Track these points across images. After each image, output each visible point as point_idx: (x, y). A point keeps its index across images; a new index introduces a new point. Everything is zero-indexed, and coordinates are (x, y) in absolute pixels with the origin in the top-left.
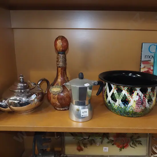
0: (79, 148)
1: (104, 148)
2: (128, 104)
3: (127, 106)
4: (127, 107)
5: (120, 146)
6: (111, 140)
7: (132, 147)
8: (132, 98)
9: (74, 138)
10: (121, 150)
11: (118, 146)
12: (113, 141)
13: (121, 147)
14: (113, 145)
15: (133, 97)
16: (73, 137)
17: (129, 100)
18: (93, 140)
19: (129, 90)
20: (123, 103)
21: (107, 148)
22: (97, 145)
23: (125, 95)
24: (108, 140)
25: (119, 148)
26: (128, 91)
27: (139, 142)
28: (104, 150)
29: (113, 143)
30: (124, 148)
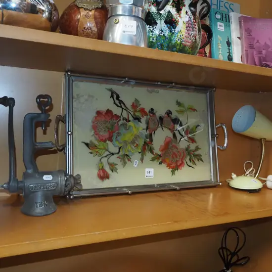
0: (102, 174)
1: (147, 170)
2: (175, 28)
3: (174, 31)
4: (173, 33)
5: (172, 166)
6: (156, 154)
7: (190, 166)
8: (180, 17)
9: (91, 153)
10: (173, 173)
11: (169, 166)
12: (160, 156)
13: (173, 168)
14: (160, 163)
15: (182, 15)
16: (90, 151)
17: (177, 20)
18: (127, 155)
19: (175, 3)
20: (167, 26)
21: (152, 170)
22: (134, 165)
23: (169, 12)
24: (153, 156)
25: (171, 170)
26: (173, 6)
27: (198, 157)
28: (147, 174)
29: (160, 160)
30: (177, 169)
